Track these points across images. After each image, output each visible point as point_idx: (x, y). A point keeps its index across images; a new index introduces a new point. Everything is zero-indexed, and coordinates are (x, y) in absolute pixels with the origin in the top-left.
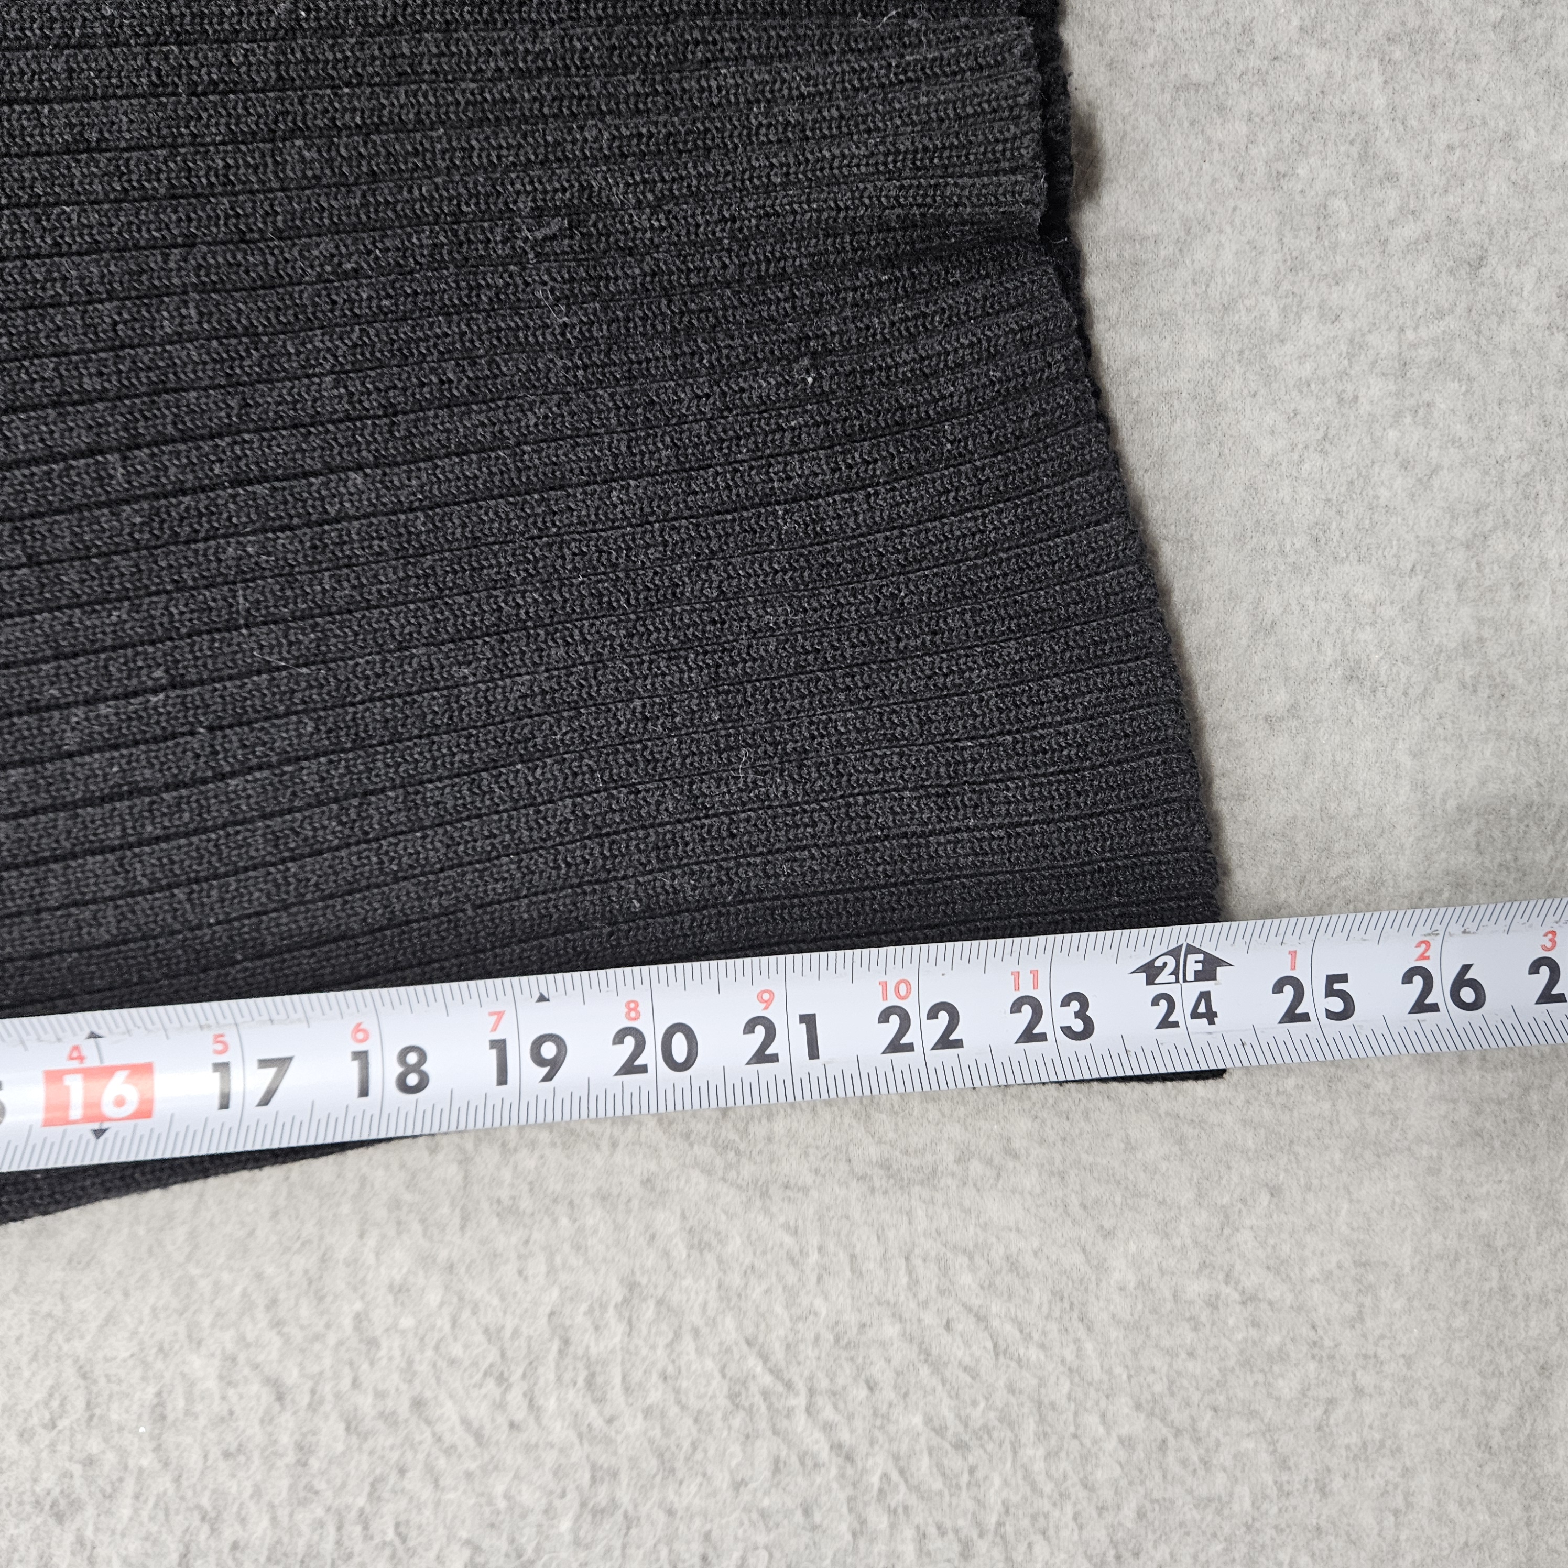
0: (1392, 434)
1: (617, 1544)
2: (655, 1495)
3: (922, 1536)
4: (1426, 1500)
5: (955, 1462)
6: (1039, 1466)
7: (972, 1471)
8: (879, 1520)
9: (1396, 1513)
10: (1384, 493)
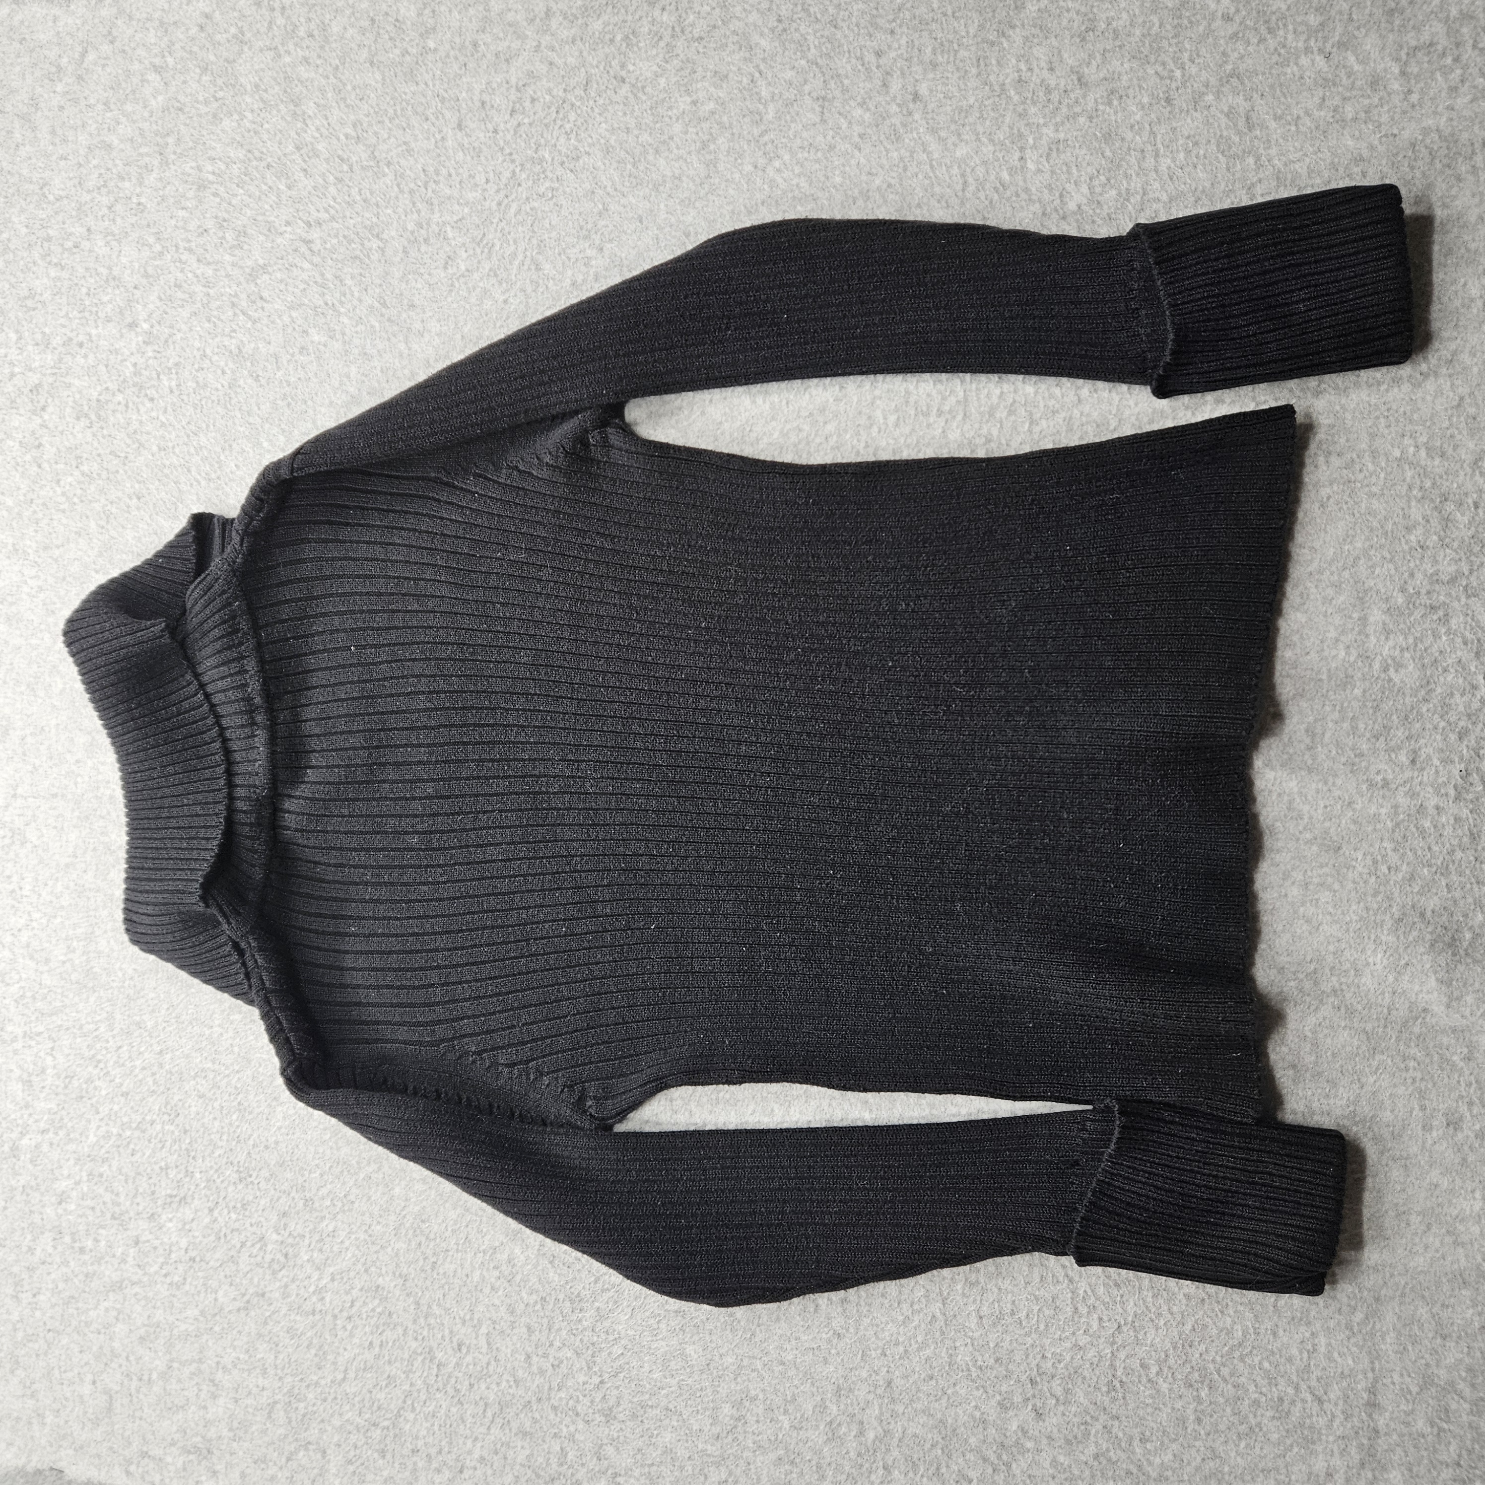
0: (1302, 909)
1: (979, 1298)
2: (994, 1282)
3: (1100, 1319)
4: (1322, 1349)
5: (1115, 1292)
6: (1149, 1299)
7: (1122, 1296)
8: (1083, 1310)
9: (1308, 1352)
10: (1299, 931)
